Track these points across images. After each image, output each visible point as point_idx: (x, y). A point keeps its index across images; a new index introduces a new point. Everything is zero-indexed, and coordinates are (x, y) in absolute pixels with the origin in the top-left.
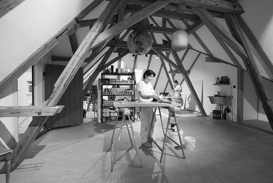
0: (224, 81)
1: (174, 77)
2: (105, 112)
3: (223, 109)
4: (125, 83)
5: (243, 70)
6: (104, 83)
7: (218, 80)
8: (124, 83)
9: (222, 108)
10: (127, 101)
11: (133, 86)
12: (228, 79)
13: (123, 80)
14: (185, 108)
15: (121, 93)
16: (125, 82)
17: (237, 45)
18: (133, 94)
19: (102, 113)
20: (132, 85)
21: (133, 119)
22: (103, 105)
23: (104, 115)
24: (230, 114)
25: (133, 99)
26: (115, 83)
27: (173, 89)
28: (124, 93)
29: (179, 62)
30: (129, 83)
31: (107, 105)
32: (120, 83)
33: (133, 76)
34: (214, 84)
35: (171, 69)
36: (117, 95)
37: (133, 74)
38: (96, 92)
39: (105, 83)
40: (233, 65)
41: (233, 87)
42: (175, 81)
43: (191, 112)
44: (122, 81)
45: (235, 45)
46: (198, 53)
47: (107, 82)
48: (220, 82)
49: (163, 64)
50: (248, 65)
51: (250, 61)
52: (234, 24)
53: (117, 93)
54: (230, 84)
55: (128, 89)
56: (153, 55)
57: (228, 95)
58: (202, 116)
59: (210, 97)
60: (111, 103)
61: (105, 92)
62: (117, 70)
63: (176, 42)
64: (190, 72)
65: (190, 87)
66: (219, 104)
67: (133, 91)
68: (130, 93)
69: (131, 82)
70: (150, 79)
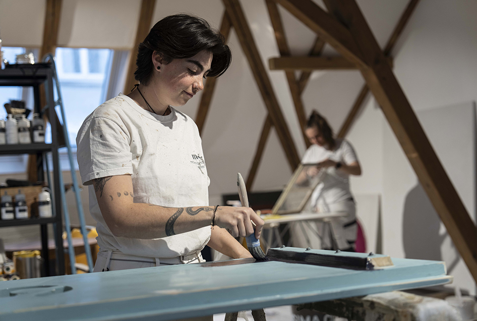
1: (300, 93)
10: (12, 267)
11: (50, 156)
18: (46, 212)
20: (38, 153)
25: (52, 245)
27: (294, 161)
30: (14, 138)
33: (45, 85)
35: (282, 43)
37: (40, 72)
42: (308, 113)
55: (12, 183)
65: (410, 146)
67: (46, 196)
68: (24, 211)
69: (32, 129)
70: (190, 90)
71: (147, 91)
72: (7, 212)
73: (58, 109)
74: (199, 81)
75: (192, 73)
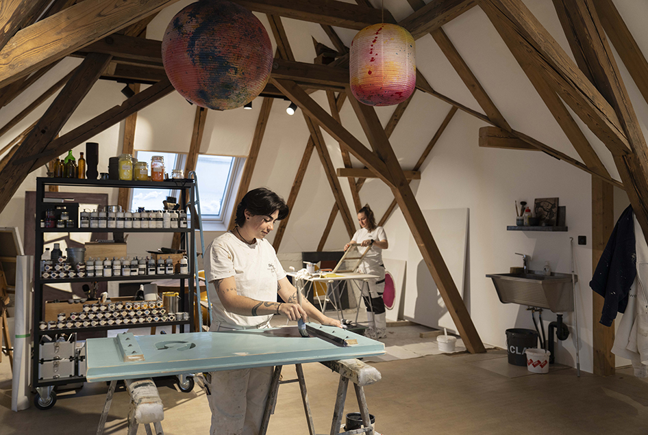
0: (546, 215)
1: (357, 191)
2: (51, 355)
3: (544, 322)
4: (153, 225)
5: (612, 183)
6: (50, 223)
7: (523, 210)
8: (145, 225)
9: (540, 318)
10: (162, 303)
11: (189, 234)
12: (561, 211)
13: (141, 210)
14: (401, 316)
15: (130, 266)
16: (149, 219)
17: (592, 102)
18: (185, 270)
19: (36, 361)
20: (181, 233)
21: (187, 383)
22: (43, 327)
23: (46, 373)
24: (568, 344)
26: (103, 225)
28: (146, 270)
29: (380, 135)
30: (168, 224)
31: (61, 326)
32: (129, 224)
34: (509, 228)
35: (347, 161)
36: (113, 278)
37: (187, 184)
38: (11, 259)
39: (56, 223)
40: (577, 163)
41: (576, 240)
42: (363, 205)
43: (425, 333)
44: (138, 216)
45: (587, 101)
46: (449, 106)
47: (66, 218)
48: (530, 219)
49: (314, 136)
50: (631, 174)
51: (637, 162)
52: (582, 20)
53: (111, 267)
54: (566, 229)
55: (165, 251)
56: (275, 99)
57: (561, 269)
58: (467, 352)
59: (495, 279)
60: (83, 317)
61: (54, 265)
62: (114, 162)
63: (370, 73)
64: (420, 173)
65: (420, 240)
66: (529, 306)
67: (185, 261)
68: (171, 269)
69: (179, 220)
70: (266, 231)
71: (242, 231)
72: (161, 270)
73: (196, 206)
74: (270, 225)
75: (267, 221)
